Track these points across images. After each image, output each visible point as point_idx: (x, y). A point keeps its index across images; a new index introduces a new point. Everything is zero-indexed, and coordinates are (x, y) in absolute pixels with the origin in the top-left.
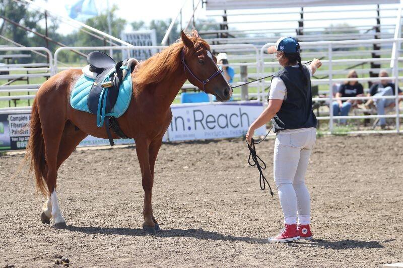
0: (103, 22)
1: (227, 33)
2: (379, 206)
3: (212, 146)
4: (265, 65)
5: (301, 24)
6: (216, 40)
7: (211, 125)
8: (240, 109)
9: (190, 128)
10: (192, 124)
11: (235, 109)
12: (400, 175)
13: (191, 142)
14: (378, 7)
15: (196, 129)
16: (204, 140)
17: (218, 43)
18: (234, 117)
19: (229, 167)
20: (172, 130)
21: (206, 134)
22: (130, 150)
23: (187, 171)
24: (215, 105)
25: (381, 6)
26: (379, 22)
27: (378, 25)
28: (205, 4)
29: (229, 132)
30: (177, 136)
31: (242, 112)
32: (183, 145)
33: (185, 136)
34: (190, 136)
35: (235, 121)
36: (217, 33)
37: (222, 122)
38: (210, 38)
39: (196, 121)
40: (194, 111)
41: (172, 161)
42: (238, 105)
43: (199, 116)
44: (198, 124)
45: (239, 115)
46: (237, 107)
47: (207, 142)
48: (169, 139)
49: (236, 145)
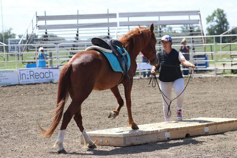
0: (6, 35)
1: (47, 39)
2: (93, 109)
3: (37, 86)
4: (59, 52)
5: (77, 35)
6: (42, 42)
7: (37, 77)
8: (49, 70)
9: (28, 78)
10: (29, 77)
11: (47, 70)
12: (107, 97)
13: (29, 84)
14: (109, 28)
15: (31, 79)
16: (34, 83)
17: (43, 43)
18: (46, 74)
19: (40, 94)
20: (21, 79)
21: (35, 81)
22: (3, 87)
23: (22, 96)
24: (39, 69)
25: (110, 28)
26: (109, 34)
27: (109, 36)
28: (38, 27)
29: (45, 80)
30: (23, 82)
31: (50, 72)
32: (25, 85)
33: (26, 82)
34: (28, 82)
35: (47, 75)
36: (43, 39)
37: (42, 75)
38: (40, 41)
39: (30, 75)
40: (30, 71)
41: (18, 92)
42: (48, 68)
43: (32, 73)
44: (32, 76)
45: (48, 72)
46: (48, 70)
47: (35, 84)
48: (19, 83)
49: (47, 85)
